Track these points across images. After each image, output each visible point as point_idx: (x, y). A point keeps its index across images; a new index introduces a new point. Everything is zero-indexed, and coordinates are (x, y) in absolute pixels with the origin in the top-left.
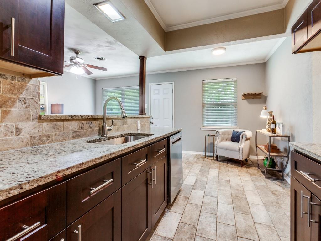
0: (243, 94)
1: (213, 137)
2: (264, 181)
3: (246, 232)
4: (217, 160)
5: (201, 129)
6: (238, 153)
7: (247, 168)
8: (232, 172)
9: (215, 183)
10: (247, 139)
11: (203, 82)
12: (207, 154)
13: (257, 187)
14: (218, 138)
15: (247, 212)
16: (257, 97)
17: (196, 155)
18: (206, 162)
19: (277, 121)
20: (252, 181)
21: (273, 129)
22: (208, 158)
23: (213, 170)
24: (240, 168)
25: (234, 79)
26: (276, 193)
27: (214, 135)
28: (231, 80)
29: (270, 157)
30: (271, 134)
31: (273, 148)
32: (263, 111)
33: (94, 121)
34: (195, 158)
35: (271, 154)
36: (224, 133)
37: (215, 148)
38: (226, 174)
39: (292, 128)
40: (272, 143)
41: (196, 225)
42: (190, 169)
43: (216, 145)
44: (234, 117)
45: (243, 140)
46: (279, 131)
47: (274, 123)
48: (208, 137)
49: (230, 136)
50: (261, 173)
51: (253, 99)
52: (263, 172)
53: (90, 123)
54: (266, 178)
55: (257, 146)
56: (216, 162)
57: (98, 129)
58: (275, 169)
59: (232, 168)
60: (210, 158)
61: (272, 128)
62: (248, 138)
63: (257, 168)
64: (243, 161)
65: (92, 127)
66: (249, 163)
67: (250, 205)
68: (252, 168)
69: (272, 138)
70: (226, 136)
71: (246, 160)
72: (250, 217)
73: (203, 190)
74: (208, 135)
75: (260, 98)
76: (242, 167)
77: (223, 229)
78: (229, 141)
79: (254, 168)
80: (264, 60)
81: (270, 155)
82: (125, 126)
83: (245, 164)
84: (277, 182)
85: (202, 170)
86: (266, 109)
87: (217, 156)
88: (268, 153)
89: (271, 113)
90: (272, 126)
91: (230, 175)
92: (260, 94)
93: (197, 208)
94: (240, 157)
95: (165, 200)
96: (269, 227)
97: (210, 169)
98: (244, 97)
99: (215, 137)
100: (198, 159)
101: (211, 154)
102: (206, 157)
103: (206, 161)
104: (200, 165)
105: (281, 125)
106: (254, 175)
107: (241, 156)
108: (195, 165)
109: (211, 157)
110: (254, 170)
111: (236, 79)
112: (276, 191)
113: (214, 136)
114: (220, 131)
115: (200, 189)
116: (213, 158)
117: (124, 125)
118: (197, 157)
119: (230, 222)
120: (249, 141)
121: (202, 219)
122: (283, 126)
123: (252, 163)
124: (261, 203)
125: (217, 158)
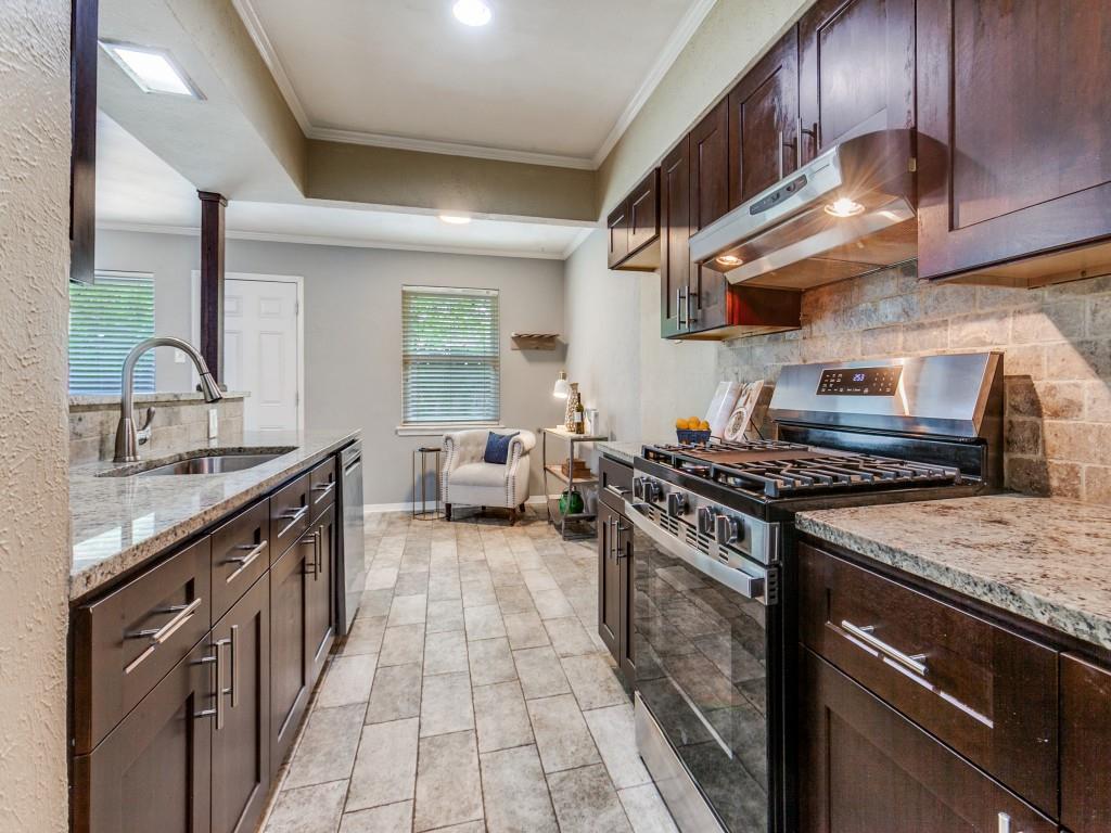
0: (513, 335)
1: (435, 453)
2: (562, 545)
3: (528, 639)
4: (449, 520)
5: (396, 432)
6: (501, 491)
7: (524, 525)
8: (490, 539)
9: (451, 572)
10: (525, 453)
11: (405, 288)
12: (419, 506)
13: (545, 560)
14: (449, 457)
15: (527, 607)
16: (546, 344)
17: (384, 514)
18: (417, 529)
19: (588, 405)
20: (537, 550)
21: (579, 424)
22: (422, 517)
23: (441, 544)
24: (508, 529)
25: (492, 293)
26: (582, 562)
27: (438, 447)
28: (484, 293)
29: (573, 489)
30: (574, 435)
31: (578, 468)
32: (560, 382)
33: (86, 414)
34: (380, 522)
35: (574, 481)
36: (465, 442)
37: (444, 484)
38: (475, 546)
39: (612, 419)
40: (576, 456)
41: (421, 659)
42: (373, 553)
43: (444, 477)
44: (492, 395)
45: (515, 456)
46: (589, 429)
47: (580, 409)
48: (420, 453)
49: (483, 449)
50: (555, 531)
51: (537, 348)
52: (558, 528)
53: (76, 421)
54: (565, 538)
55: (545, 469)
56: (446, 524)
57: (98, 438)
58: (581, 515)
59: (490, 530)
60: (428, 517)
61: (576, 421)
62: (527, 448)
63: (546, 522)
64: (514, 510)
65: (81, 435)
66: (528, 513)
67: (534, 595)
68: (536, 523)
69: (576, 444)
70: (472, 449)
71: (522, 507)
72: (535, 614)
73: (422, 593)
74: (422, 450)
75: (552, 349)
76: (512, 525)
77: (481, 648)
78: (479, 461)
79: (540, 523)
80: (561, 253)
81: (572, 484)
82: (175, 427)
83: (519, 518)
84: (586, 543)
85: (410, 549)
86: (564, 377)
87: (449, 506)
88: (568, 480)
89: (574, 386)
90: (577, 417)
91: (486, 547)
92: (552, 338)
93: (416, 632)
94: (510, 502)
95: (330, 625)
96: (569, 619)
97: (433, 544)
98: (518, 344)
99: (441, 453)
100: (391, 523)
101: (431, 505)
102: (414, 514)
103: (415, 526)
104: (402, 537)
105: (593, 413)
106: (540, 537)
107: (510, 497)
108: (384, 539)
109: (431, 512)
110: (540, 528)
111: (496, 293)
112: (583, 559)
113: (439, 450)
114: (457, 435)
115: (415, 591)
116: (435, 516)
117: (170, 424)
118: (387, 517)
119: (494, 634)
120: (528, 457)
121: (432, 645)
122: (596, 415)
123: (534, 514)
124: (554, 586)
125: (449, 514)
